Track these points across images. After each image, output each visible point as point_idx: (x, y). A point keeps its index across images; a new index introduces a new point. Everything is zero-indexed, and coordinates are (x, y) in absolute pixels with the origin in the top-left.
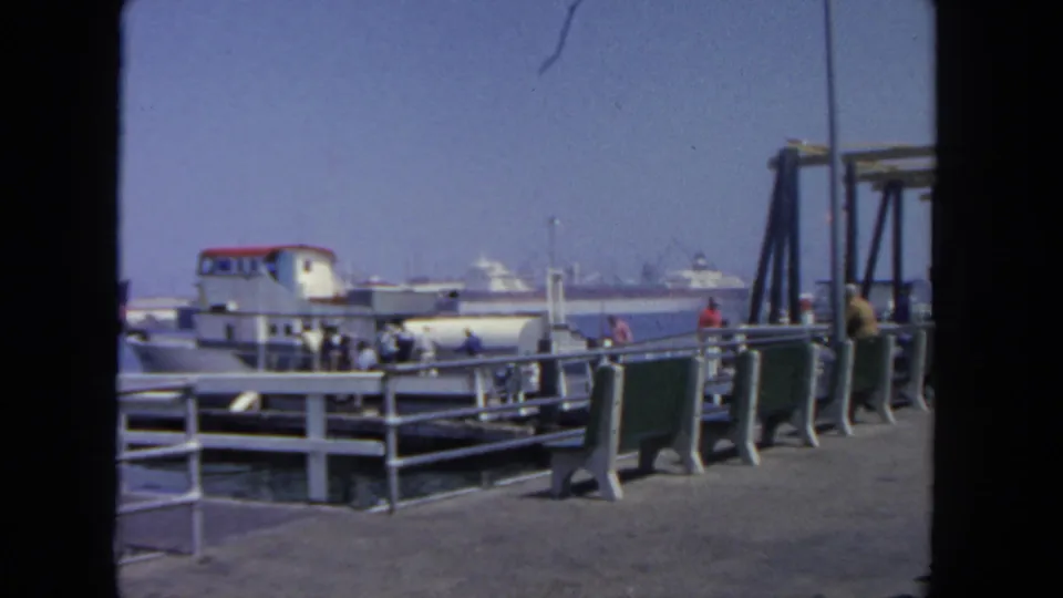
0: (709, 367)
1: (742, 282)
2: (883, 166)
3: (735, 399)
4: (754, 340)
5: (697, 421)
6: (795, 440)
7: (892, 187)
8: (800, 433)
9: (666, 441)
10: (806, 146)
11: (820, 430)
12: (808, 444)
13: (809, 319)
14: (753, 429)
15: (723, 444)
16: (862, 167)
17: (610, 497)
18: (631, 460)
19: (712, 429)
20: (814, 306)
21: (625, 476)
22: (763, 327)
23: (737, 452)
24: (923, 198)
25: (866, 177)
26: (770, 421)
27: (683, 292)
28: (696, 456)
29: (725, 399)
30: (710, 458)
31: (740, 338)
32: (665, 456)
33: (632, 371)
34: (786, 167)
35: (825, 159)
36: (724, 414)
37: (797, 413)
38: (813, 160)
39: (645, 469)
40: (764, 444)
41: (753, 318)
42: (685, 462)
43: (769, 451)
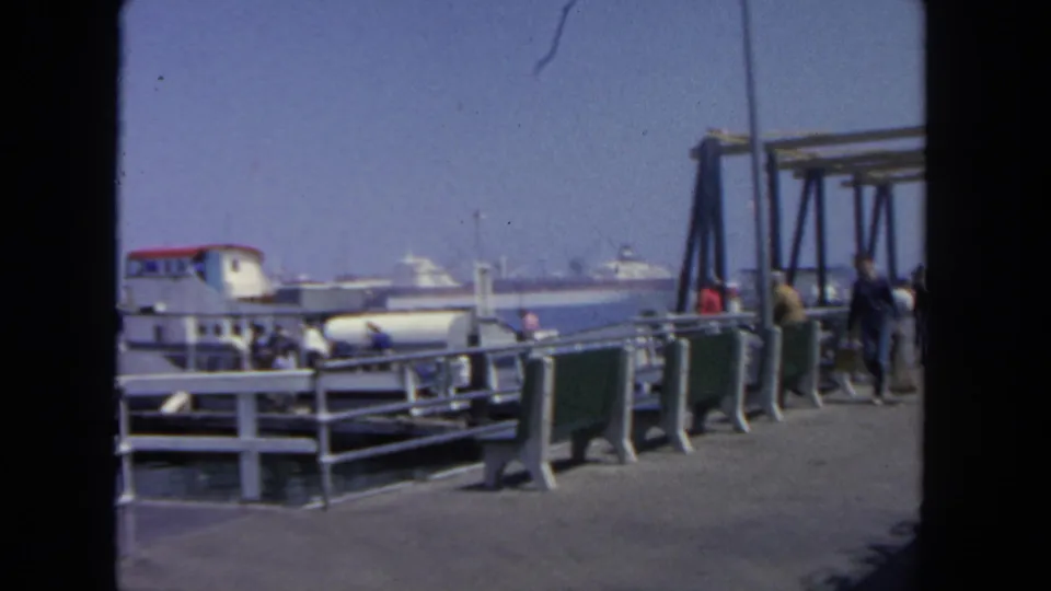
0: (640, 358)
1: (668, 271)
2: (802, 154)
3: (665, 389)
4: (683, 329)
5: (628, 409)
6: (729, 427)
7: (813, 175)
8: (730, 419)
9: (598, 430)
10: (727, 136)
11: (750, 416)
12: (738, 429)
13: (736, 307)
14: (684, 416)
15: (654, 432)
16: (784, 156)
17: (543, 487)
18: (563, 450)
19: (643, 418)
20: (741, 294)
21: (559, 466)
22: (691, 315)
23: (668, 441)
24: (845, 184)
25: (786, 166)
26: (700, 409)
27: (610, 283)
28: (628, 445)
29: (656, 388)
30: (643, 446)
31: (668, 328)
32: (597, 446)
33: (562, 362)
34: (708, 156)
35: (747, 147)
36: (653, 402)
37: (726, 401)
38: (735, 149)
39: (578, 459)
40: (695, 431)
41: (681, 307)
42: (617, 451)
43: (700, 439)
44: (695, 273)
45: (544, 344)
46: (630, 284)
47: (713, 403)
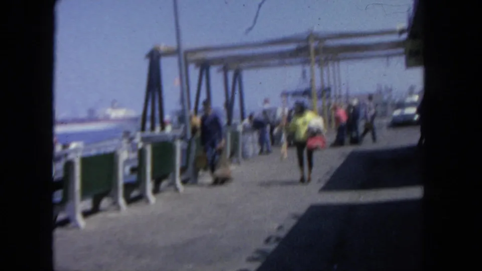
0: (125, 155)
1: (136, 111)
2: (200, 56)
3: (138, 170)
4: (145, 140)
5: (121, 183)
6: (172, 188)
7: (204, 67)
8: (173, 184)
9: (105, 194)
10: (163, 47)
11: (184, 182)
12: (177, 190)
14: (150, 186)
15: (135, 193)
16: (191, 57)
17: (77, 226)
18: (87, 204)
19: (129, 187)
21: (86, 214)
22: (148, 133)
23: (141, 197)
25: (192, 62)
26: (157, 181)
27: (107, 119)
28: (122, 201)
29: (133, 170)
30: (130, 201)
31: (138, 140)
32: (105, 203)
33: (86, 161)
34: (154, 59)
37: (171, 175)
39: (95, 210)
40: (156, 191)
41: (143, 129)
42: (115, 203)
43: (160, 195)
44: (149, 113)
45: (76, 150)
46: (117, 120)
47: (165, 177)
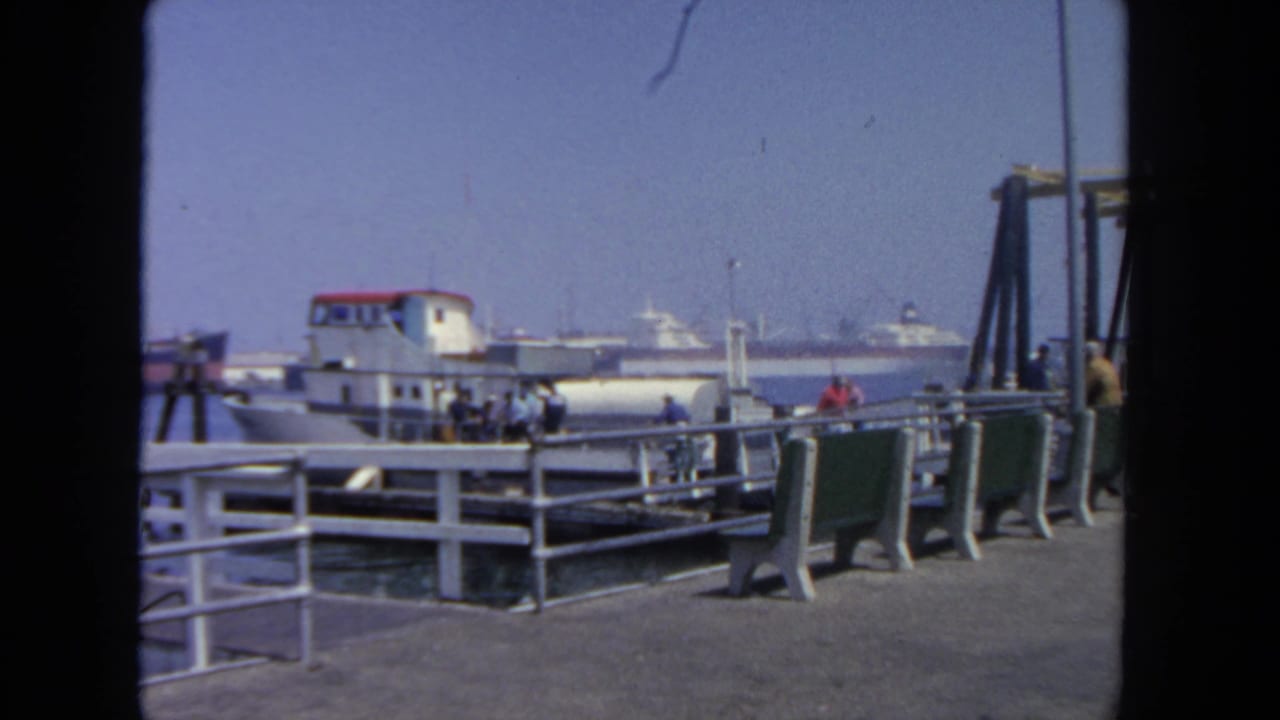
0: (922, 443)
1: (958, 338)
3: (951, 480)
4: (974, 408)
5: (905, 507)
6: (1025, 530)
8: (1029, 521)
9: (866, 530)
10: (1035, 174)
11: (1053, 518)
12: (1039, 534)
14: (972, 516)
15: (936, 534)
16: (1104, 199)
17: (800, 597)
18: (825, 552)
19: (923, 516)
21: (819, 572)
22: (988, 393)
23: (952, 545)
25: (1109, 212)
26: (992, 508)
27: (892, 351)
28: (903, 548)
29: (939, 480)
30: (920, 550)
31: (957, 407)
32: (865, 549)
33: (830, 445)
34: (1013, 198)
35: (1060, 187)
36: (936, 498)
37: (1026, 497)
38: (1045, 190)
39: (843, 563)
40: (985, 534)
41: (970, 384)
42: (890, 555)
43: (991, 543)
44: (992, 341)
45: (804, 422)
46: (914, 351)
47: (1010, 500)
